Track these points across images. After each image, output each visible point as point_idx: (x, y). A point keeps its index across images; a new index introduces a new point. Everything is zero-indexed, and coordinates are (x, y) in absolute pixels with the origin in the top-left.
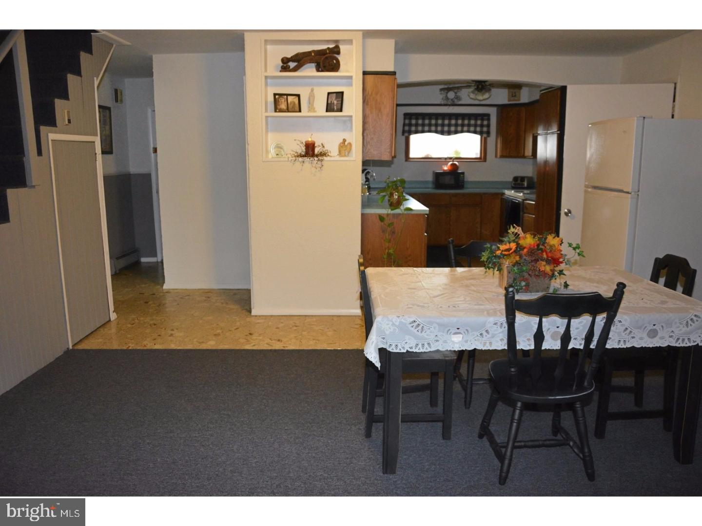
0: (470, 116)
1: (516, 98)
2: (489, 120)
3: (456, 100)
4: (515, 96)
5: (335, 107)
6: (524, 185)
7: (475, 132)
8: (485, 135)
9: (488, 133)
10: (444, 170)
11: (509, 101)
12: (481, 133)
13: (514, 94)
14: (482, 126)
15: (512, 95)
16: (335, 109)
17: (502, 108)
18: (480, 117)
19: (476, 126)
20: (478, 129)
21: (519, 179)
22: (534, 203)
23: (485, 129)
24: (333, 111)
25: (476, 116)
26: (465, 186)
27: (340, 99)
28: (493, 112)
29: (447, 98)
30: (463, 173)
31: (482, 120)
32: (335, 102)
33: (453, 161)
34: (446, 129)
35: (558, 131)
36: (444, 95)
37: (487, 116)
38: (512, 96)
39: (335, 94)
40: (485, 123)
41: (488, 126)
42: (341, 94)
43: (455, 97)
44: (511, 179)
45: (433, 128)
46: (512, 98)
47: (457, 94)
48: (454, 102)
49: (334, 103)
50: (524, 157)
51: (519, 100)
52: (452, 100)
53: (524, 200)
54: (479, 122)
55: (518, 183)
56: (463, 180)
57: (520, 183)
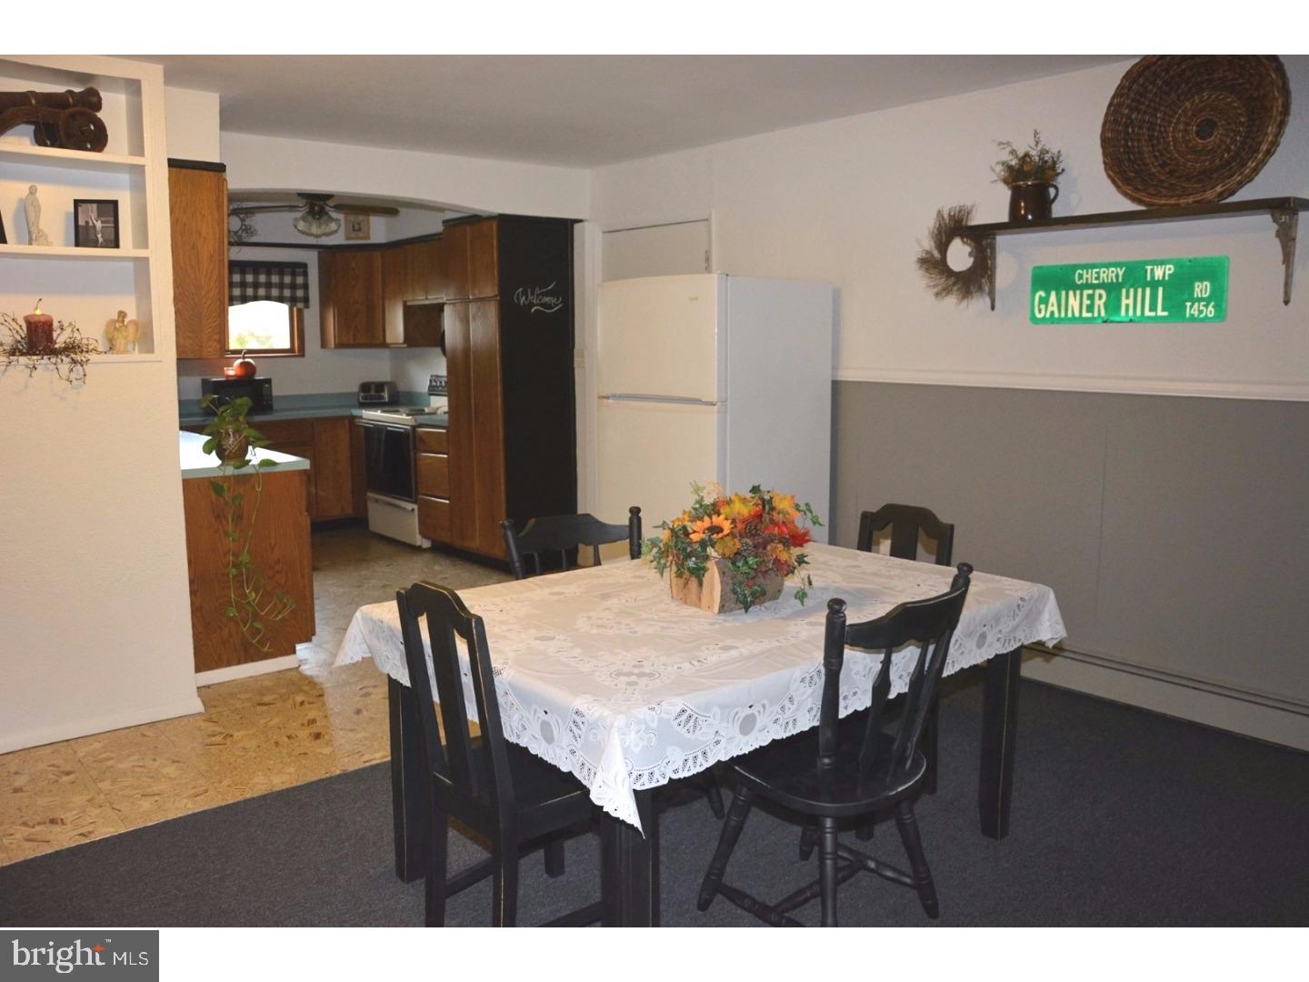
0: (269, 267)
1: (361, 235)
2: (305, 274)
3: (244, 235)
4: (360, 230)
5: (99, 236)
6: (383, 398)
7: (281, 299)
8: (300, 305)
9: (306, 300)
10: (228, 376)
11: (347, 239)
12: (292, 301)
13: (357, 227)
14: (293, 286)
15: (354, 227)
16: (101, 240)
17: (327, 253)
18: (289, 270)
19: (281, 286)
20: (287, 293)
21: (373, 388)
22: (444, 431)
23: (300, 293)
24: (95, 244)
25: (280, 267)
26: (275, 406)
27: (112, 219)
28: (311, 258)
30: (268, 381)
31: (294, 275)
32: (99, 225)
33: (244, 358)
35: (498, 296)
37: (301, 268)
38: (354, 230)
39: (95, 206)
40: (300, 280)
41: (306, 286)
42: (112, 206)
43: (241, 228)
44: (356, 389)
46: (353, 235)
47: (246, 223)
48: (241, 236)
49: (94, 226)
50: (384, 345)
51: (368, 238)
52: (236, 233)
53: (414, 427)
54: (287, 279)
55: (371, 396)
56: (271, 395)
57: (375, 396)
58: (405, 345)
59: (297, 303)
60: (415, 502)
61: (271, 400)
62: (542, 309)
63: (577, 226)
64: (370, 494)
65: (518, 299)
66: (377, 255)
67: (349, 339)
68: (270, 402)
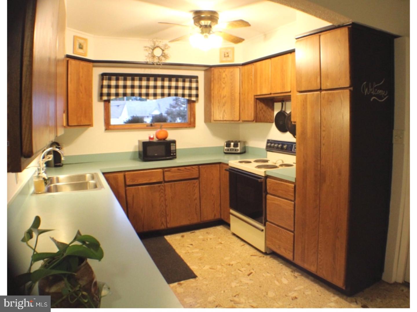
0: (177, 78)
1: (229, 59)
2: (197, 82)
3: (163, 58)
4: (228, 56)
6: (238, 150)
9: (197, 96)
10: (152, 139)
11: (221, 61)
12: (189, 97)
13: (226, 55)
14: (190, 88)
15: (225, 55)
17: (209, 70)
18: (188, 79)
19: (184, 88)
21: (232, 144)
22: (292, 185)
23: (194, 92)
25: (184, 78)
26: (178, 155)
29: (154, 56)
30: (174, 142)
31: (191, 82)
34: (151, 91)
35: (350, 87)
36: (150, 52)
37: (193, 78)
38: (225, 57)
40: (194, 85)
41: (197, 89)
43: (162, 55)
46: (225, 59)
47: (164, 52)
48: (161, 60)
51: (233, 61)
52: (159, 58)
53: (266, 177)
54: (187, 85)
55: (231, 149)
56: (176, 150)
57: (233, 149)
58: (254, 121)
60: (265, 225)
61: (176, 153)
62: (377, 99)
63: (396, 40)
65: (364, 91)
66: (237, 70)
67: (220, 117)
68: (175, 154)
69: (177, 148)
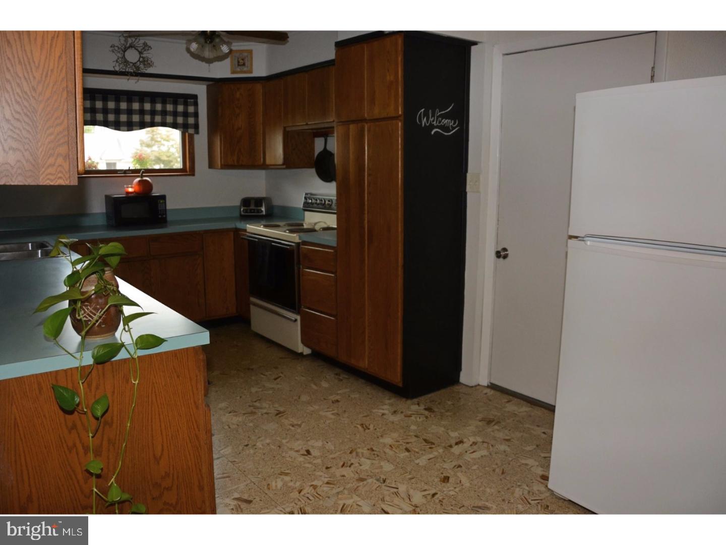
0: (164, 97)
1: (245, 69)
2: (196, 104)
3: (142, 66)
4: (244, 64)
6: (262, 211)
7: (174, 126)
8: (191, 131)
9: (196, 127)
10: (128, 193)
11: (233, 72)
12: (184, 128)
13: (241, 62)
14: (186, 114)
15: (238, 62)
17: (216, 85)
18: (182, 100)
19: (175, 114)
20: (180, 120)
21: (253, 202)
22: (332, 251)
23: (191, 120)
25: (176, 98)
26: (170, 218)
28: (200, 91)
29: (126, 62)
30: (163, 197)
31: (186, 104)
33: (142, 176)
34: (123, 118)
35: (403, 115)
36: (120, 55)
37: (192, 99)
38: (239, 65)
40: (191, 109)
41: (196, 115)
43: (139, 60)
44: (237, 203)
45: (100, 117)
46: (238, 69)
47: (144, 56)
48: (138, 68)
50: (264, 166)
51: (251, 72)
52: (134, 64)
53: (298, 244)
54: (180, 108)
55: (251, 210)
56: (166, 210)
57: (254, 210)
58: (284, 167)
59: (188, 130)
61: (166, 214)
63: (473, 48)
64: (253, 299)
66: (259, 87)
67: (234, 161)
68: (164, 216)
69: (168, 208)
